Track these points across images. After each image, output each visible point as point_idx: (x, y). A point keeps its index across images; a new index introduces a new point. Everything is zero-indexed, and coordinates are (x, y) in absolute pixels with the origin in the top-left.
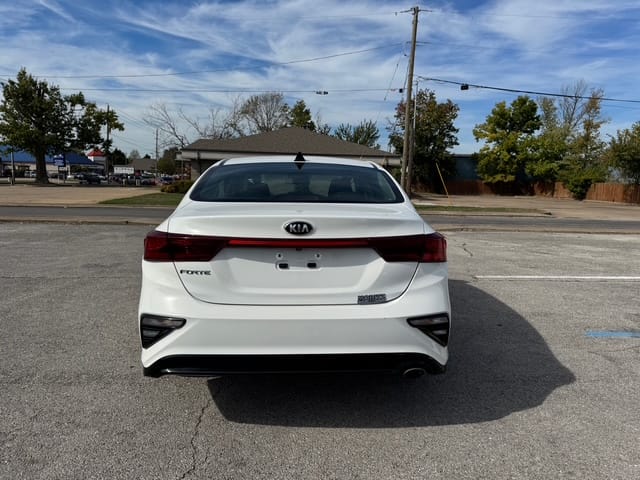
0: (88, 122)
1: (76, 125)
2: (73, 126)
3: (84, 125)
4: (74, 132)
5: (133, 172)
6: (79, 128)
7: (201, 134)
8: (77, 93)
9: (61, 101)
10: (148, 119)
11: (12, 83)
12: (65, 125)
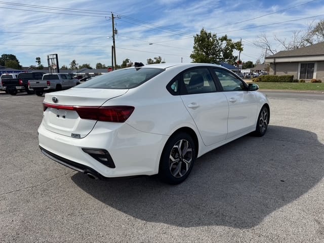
0: (227, 49)
1: (222, 51)
2: (221, 51)
3: (226, 51)
4: (221, 54)
5: (250, 72)
6: (223, 52)
7: (286, 48)
8: (224, 35)
9: (217, 40)
10: (256, 43)
11: (198, 35)
12: (218, 51)
